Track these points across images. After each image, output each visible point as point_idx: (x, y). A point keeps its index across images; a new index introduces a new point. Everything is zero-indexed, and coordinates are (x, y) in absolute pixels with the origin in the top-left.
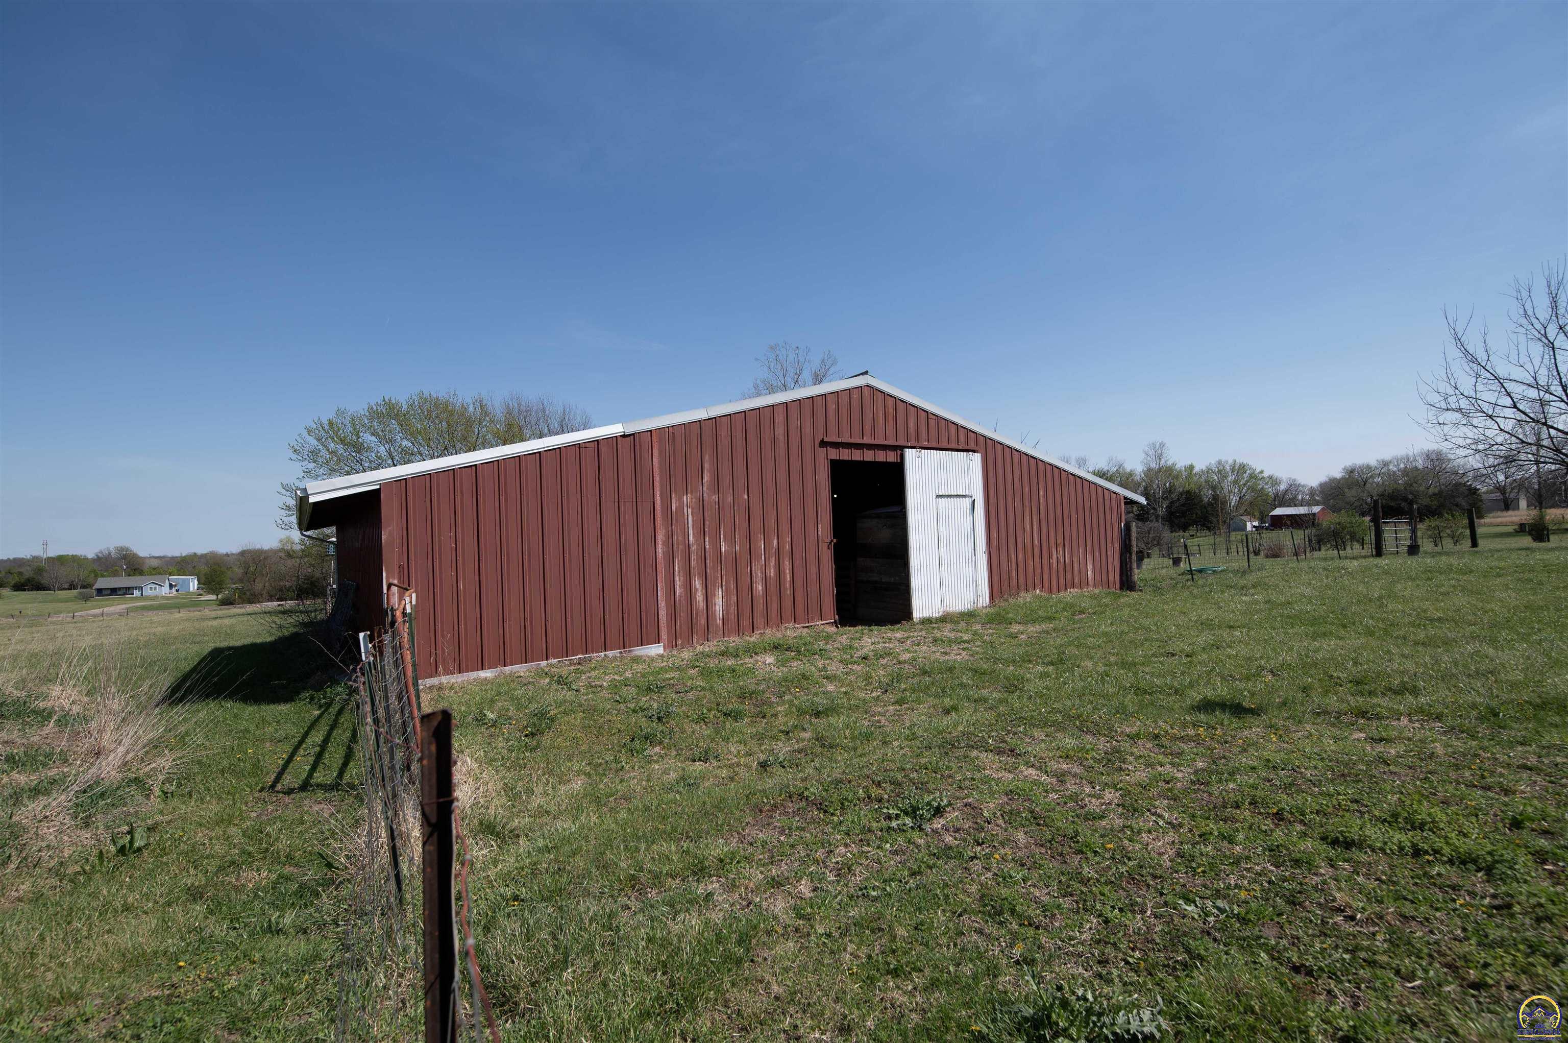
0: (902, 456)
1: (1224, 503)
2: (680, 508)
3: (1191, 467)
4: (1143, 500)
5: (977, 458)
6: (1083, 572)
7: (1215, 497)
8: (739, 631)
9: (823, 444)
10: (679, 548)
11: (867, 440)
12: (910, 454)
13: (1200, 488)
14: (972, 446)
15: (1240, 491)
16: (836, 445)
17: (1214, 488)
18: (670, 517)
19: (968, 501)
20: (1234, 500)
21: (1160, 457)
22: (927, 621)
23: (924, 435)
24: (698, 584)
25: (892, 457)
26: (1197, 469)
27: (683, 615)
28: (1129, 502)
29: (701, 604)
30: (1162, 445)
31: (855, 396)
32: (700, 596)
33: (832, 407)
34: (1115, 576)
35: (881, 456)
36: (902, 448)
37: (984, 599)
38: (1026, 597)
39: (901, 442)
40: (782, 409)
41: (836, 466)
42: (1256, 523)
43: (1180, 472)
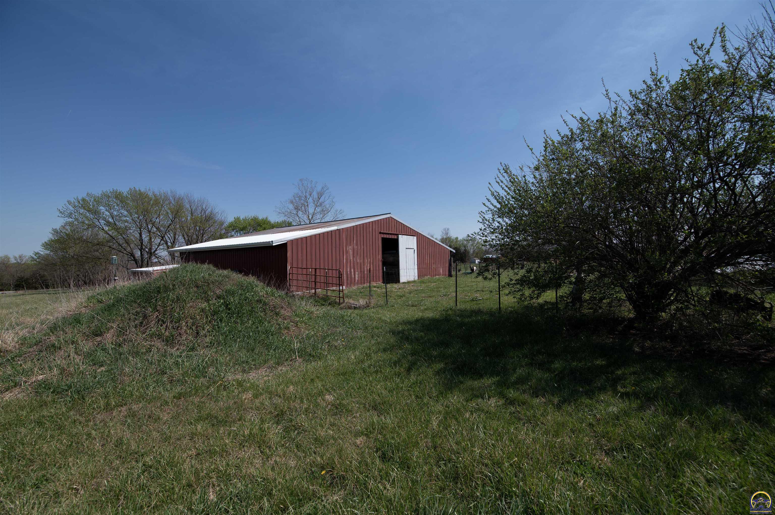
0: (398, 237)
1: (469, 252)
2: (349, 250)
3: (457, 238)
4: (454, 251)
5: (415, 238)
6: (439, 271)
7: (465, 250)
8: (361, 283)
9: (380, 233)
10: (349, 261)
11: (390, 232)
12: (400, 236)
13: (460, 246)
14: (414, 234)
15: (474, 248)
16: (383, 233)
17: (465, 247)
18: (347, 252)
19: (413, 250)
20: (471, 251)
21: (447, 234)
22: (404, 283)
23: (403, 231)
24: (352, 270)
25: (396, 237)
26: (459, 239)
27: (349, 279)
28: (451, 251)
29: (353, 276)
30: (448, 229)
31: (388, 220)
32: (353, 273)
33: (382, 222)
34: (447, 273)
35: (393, 237)
36: (398, 235)
37: (416, 278)
38: (426, 278)
39: (398, 233)
40: (371, 223)
41: (383, 239)
42: (479, 261)
43: (453, 240)
